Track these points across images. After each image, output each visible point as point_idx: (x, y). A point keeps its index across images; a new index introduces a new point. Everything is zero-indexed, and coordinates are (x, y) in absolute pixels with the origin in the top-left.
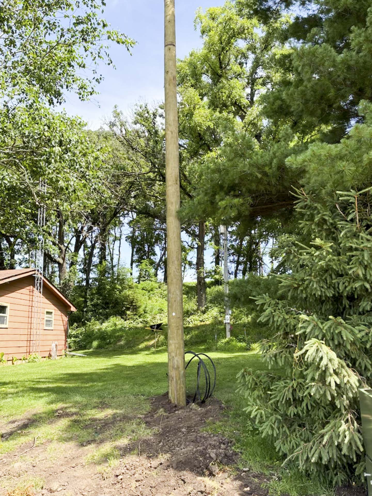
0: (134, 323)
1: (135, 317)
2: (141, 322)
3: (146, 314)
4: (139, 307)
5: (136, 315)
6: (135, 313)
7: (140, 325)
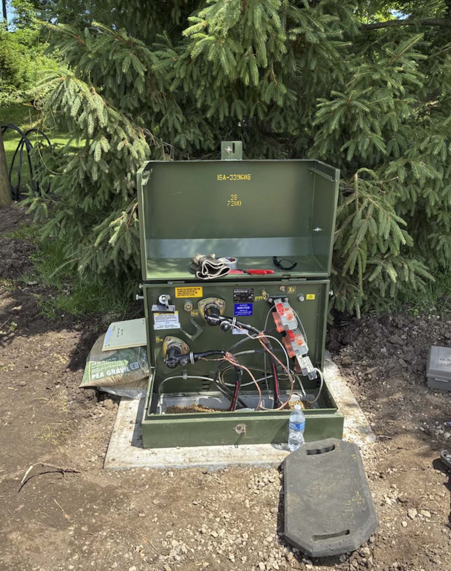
0: (10, 98)
1: (10, 88)
2: (20, 96)
3: (27, 83)
4: (16, 71)
5: (11, 84)
6: (9, 81)
7: (19, 100)
